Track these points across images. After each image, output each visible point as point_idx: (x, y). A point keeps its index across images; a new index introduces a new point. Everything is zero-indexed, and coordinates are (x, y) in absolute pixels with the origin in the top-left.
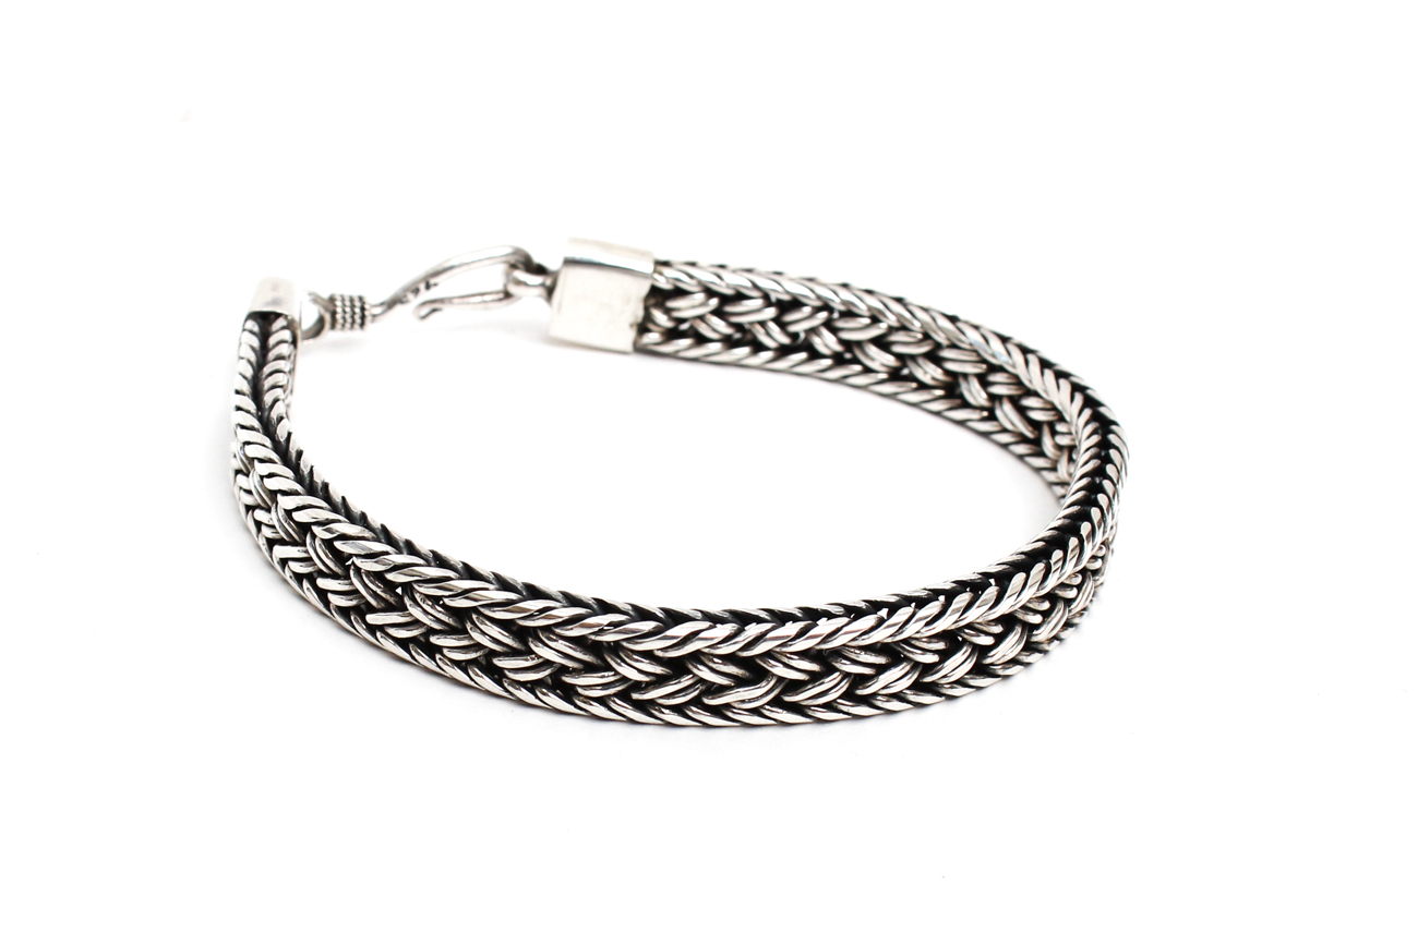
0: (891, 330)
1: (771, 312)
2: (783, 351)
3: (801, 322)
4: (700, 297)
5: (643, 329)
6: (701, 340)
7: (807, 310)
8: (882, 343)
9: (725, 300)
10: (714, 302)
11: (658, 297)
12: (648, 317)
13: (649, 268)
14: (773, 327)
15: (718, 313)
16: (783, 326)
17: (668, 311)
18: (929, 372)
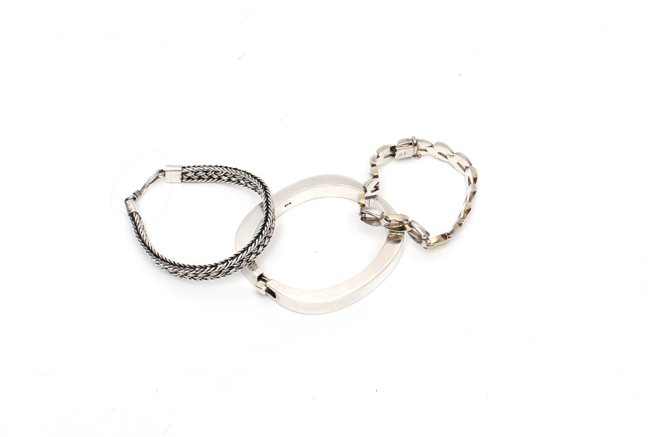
0: (226, 173)
1: (204, 173)
2: (208, 179)
3: (210, 174)
4: (191, 173)
5: (182, 179)
6: (193, 179)
7: (210, 172)
8: (224, 175)
9: (196, 172)
10: (194, 173)
11: (183, 174)
12: (182, 177)
13: (181, 169)
14: (205, 176)
15: (195, 175)
16: (207, 175)
17: (186, 176)
18: (234, 179)
